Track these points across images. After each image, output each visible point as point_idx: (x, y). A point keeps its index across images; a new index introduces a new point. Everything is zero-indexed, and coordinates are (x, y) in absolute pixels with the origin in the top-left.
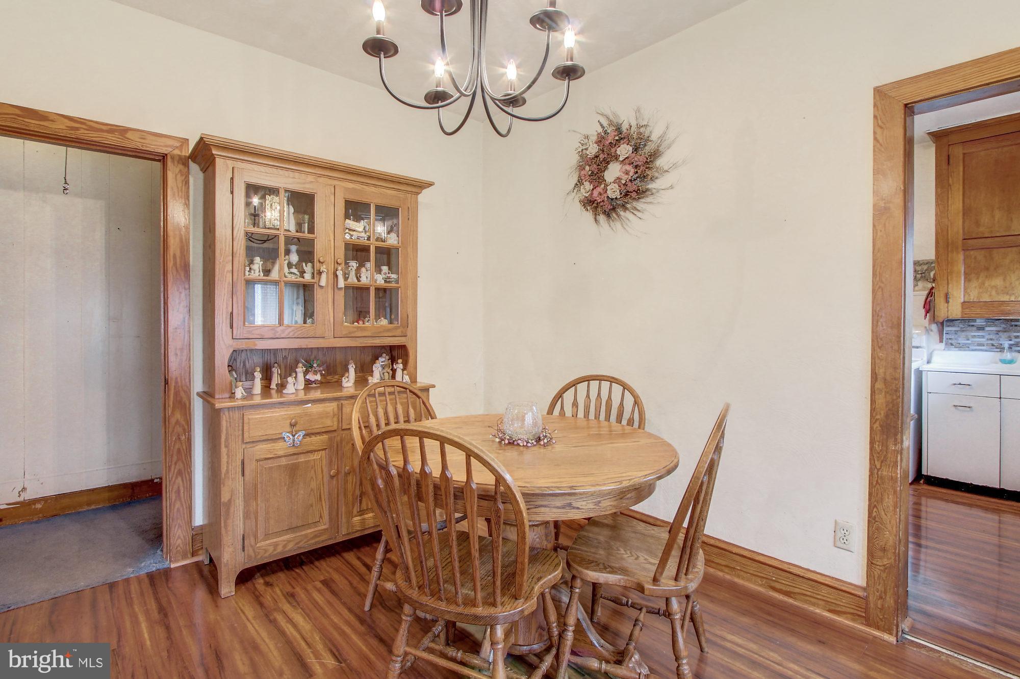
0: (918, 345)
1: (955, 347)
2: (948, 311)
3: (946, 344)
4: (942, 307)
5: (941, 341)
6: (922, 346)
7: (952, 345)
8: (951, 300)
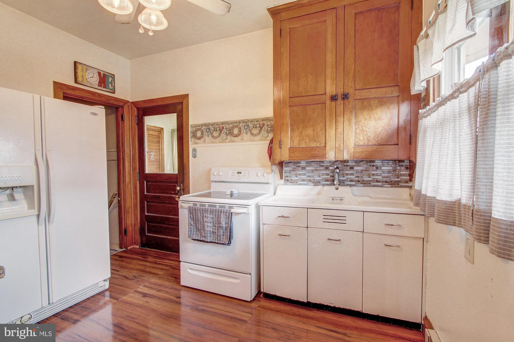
0: (267, 182)
1: (290, 183)
2: (281, 155)
3: (285, 180)
4: (277, 152)
5: (281, 178)
6: (269, 182)
7: (288, 181)
8: (282, 146)
